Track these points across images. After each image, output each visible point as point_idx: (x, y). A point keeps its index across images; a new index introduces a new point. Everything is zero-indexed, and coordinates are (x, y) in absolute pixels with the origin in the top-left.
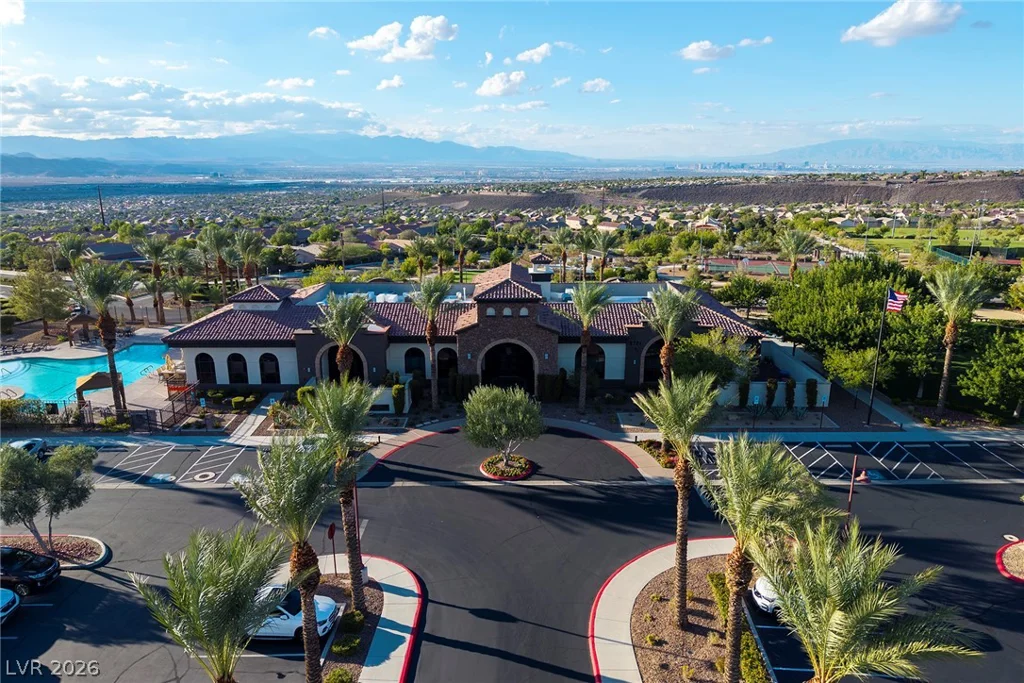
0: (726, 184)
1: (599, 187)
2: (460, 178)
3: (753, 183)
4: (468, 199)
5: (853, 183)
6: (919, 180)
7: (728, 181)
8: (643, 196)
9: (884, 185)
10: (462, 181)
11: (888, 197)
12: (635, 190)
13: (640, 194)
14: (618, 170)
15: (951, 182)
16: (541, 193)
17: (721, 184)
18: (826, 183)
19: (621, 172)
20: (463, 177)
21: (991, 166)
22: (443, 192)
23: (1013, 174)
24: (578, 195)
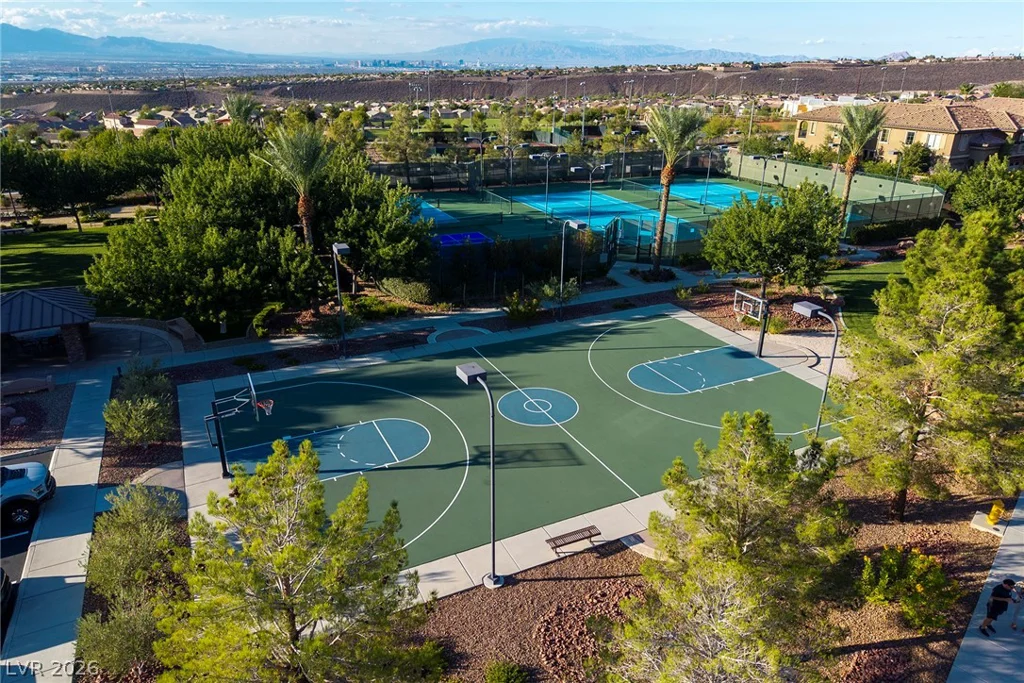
0: (362, 80)
1: (224, 84)
2: (71, 75)
3: (389, 79)
4: (55, 99)
5: (479, 79)
6: (535, 76)
7: (366, 77)
8: (275, 94)
9: (505, 80)
10: (74, 79)
11: (509, 93)
12: (267, 87)
13: (271, 91)
14: (272, 66)
15: (559, 78)
16: (151, 90)
17: (357, 80)
18: (456, 79)
19: (276, 69)
20: (76, 75)
21: (589, 63)
22: (20, 91)
23: (606, 70)
24: (199, 93)
